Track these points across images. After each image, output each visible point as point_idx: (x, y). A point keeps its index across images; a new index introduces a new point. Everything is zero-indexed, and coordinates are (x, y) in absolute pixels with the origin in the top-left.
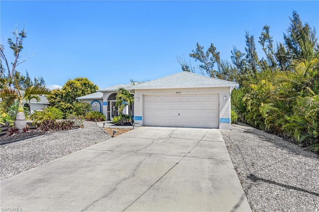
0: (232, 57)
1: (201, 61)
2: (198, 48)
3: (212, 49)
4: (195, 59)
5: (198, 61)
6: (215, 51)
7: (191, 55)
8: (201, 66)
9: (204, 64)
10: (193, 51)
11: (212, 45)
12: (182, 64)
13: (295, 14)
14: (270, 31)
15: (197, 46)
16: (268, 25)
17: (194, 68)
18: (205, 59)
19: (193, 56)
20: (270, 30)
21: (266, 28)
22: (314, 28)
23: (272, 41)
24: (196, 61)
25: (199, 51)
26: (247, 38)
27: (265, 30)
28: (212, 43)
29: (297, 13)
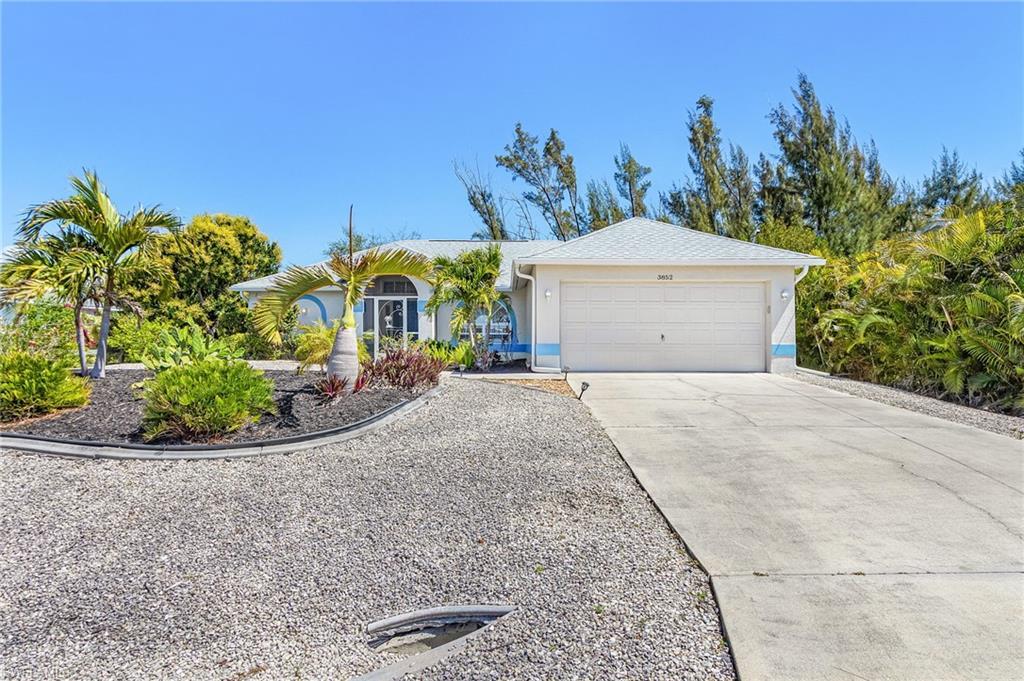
0: (617, 176)
1: (528, 180)
2: (520, 140)
3: (553, 147)
4: (511, 173)
5: (520, 180)
6: (563, 152)
7: (500, 161)
8: (529, 197)
9: (535, 191)
10: (507, 148)
11: (553, 134)
12: (469, 186)
13: (804, 82)
14: (714, 112)
15: (516, 135)
16: (710, 96)
17: (501, 199)
18: (540, 176)
19: (506, 162)
20: (714, 109)
21: (705, 105)
22: (847, 123)
23: (719, 140)
24: (514, 179)
25: (523, 148)
26: (692, 129)
27: (702, 109)
28: (555, 130)
29: (808, 81)
